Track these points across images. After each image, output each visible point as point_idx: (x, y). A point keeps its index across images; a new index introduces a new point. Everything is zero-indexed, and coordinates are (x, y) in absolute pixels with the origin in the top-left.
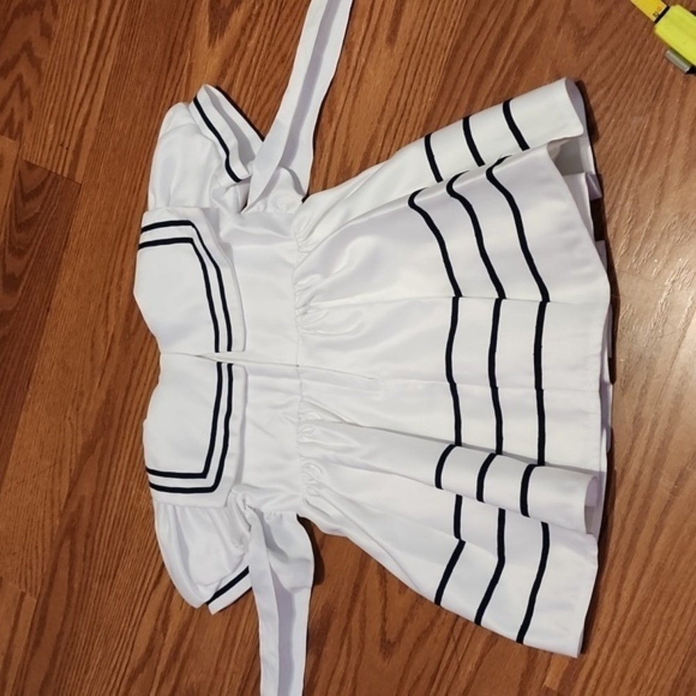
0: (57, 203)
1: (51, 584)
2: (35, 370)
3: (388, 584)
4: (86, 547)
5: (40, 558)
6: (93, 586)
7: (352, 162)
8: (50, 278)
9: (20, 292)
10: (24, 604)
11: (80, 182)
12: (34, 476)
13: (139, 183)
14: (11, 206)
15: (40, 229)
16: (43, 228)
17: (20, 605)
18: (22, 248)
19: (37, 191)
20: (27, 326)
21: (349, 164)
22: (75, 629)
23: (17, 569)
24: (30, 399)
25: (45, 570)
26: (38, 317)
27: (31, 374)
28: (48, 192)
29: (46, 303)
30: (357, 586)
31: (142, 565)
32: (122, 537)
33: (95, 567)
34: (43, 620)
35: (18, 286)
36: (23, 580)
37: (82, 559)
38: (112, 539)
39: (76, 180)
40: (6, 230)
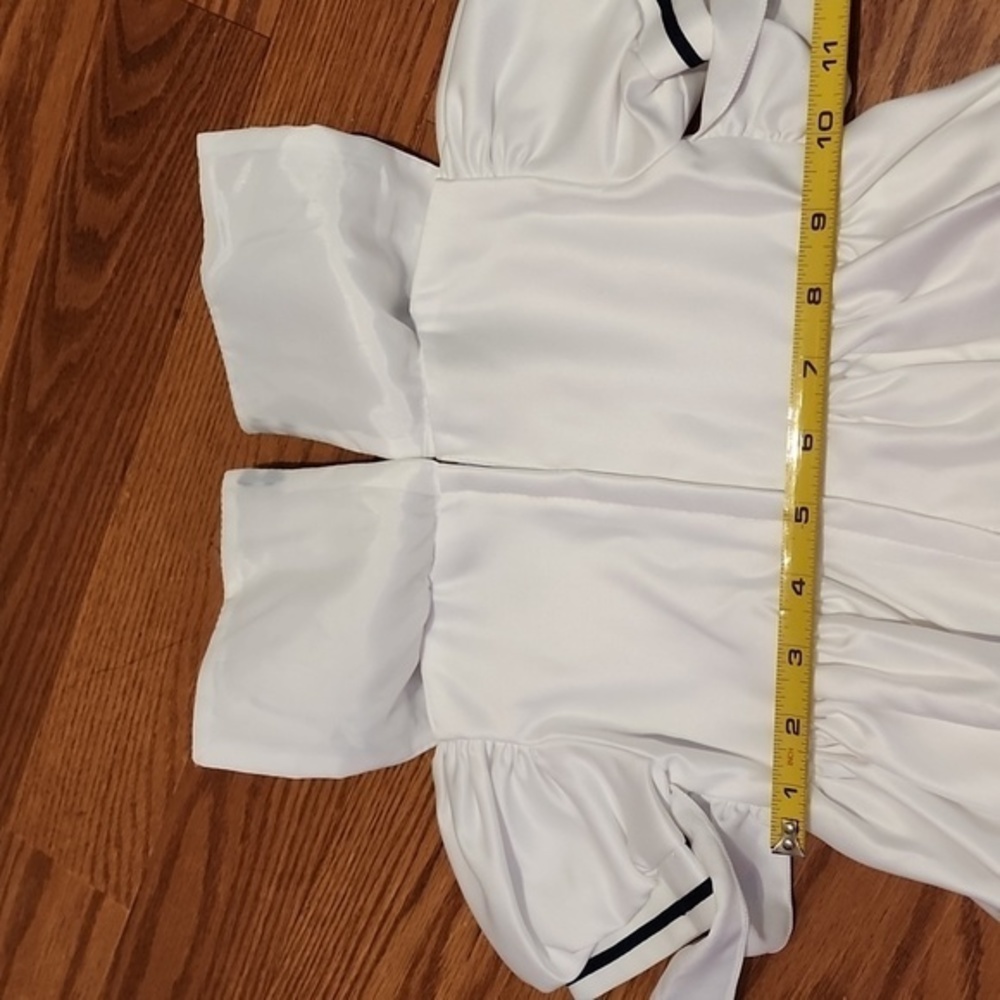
0: (208, 77)
1: (164, 883)
2: (141, 442)
3: (984, 958)
4: (248, 814)
5: (142, 827)
6: (262, 895)
7: (984, 13)
8: (184, 245)
9: (110, 271)
10: (99, 915)
11: (268, 35)
12: (132, 662)
13: (415, 41)
14: (93, 79)
15: (163, 133)
16: (171, 133)
17: (91, 918)
18: (119, 174)
19: (159, 49)
20: (126, 344)
21: (977, 17)
22: (216, 974)
23: (87, 845)
24: (129, 500)
25: (150, 852)
26: (152, 329)
27: (132, 450)
28: (187, 52)
29: (174, 298)
30: (904, 956)
31: (379, 861)
32: (335, 800)
33: (267, 858)
34: (142, 953)
35: (106, 257)
36: (100, 866)
37: (238, 839)
38: (311, 804)
39: (257, 29)
40: (79, 130)
